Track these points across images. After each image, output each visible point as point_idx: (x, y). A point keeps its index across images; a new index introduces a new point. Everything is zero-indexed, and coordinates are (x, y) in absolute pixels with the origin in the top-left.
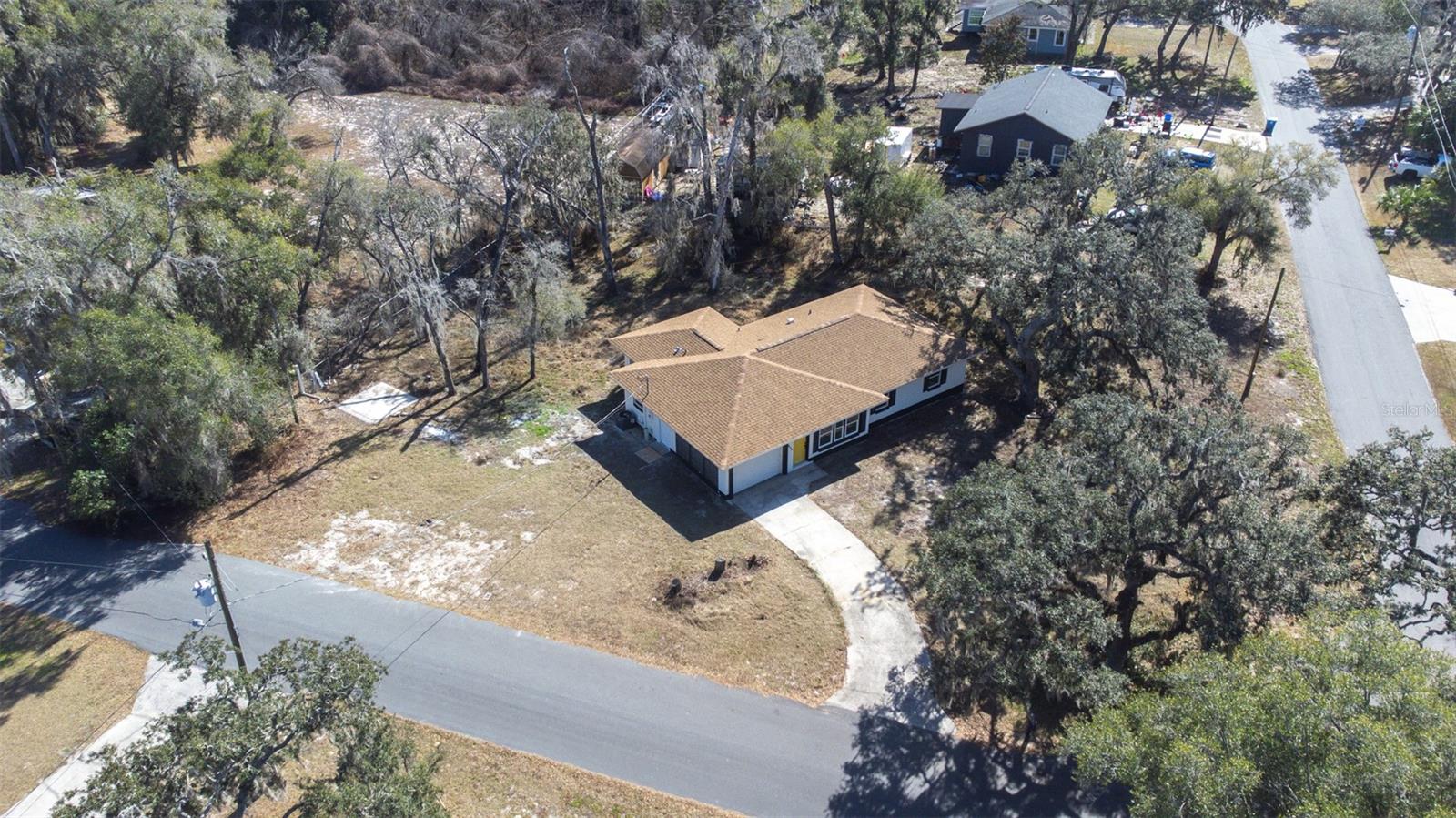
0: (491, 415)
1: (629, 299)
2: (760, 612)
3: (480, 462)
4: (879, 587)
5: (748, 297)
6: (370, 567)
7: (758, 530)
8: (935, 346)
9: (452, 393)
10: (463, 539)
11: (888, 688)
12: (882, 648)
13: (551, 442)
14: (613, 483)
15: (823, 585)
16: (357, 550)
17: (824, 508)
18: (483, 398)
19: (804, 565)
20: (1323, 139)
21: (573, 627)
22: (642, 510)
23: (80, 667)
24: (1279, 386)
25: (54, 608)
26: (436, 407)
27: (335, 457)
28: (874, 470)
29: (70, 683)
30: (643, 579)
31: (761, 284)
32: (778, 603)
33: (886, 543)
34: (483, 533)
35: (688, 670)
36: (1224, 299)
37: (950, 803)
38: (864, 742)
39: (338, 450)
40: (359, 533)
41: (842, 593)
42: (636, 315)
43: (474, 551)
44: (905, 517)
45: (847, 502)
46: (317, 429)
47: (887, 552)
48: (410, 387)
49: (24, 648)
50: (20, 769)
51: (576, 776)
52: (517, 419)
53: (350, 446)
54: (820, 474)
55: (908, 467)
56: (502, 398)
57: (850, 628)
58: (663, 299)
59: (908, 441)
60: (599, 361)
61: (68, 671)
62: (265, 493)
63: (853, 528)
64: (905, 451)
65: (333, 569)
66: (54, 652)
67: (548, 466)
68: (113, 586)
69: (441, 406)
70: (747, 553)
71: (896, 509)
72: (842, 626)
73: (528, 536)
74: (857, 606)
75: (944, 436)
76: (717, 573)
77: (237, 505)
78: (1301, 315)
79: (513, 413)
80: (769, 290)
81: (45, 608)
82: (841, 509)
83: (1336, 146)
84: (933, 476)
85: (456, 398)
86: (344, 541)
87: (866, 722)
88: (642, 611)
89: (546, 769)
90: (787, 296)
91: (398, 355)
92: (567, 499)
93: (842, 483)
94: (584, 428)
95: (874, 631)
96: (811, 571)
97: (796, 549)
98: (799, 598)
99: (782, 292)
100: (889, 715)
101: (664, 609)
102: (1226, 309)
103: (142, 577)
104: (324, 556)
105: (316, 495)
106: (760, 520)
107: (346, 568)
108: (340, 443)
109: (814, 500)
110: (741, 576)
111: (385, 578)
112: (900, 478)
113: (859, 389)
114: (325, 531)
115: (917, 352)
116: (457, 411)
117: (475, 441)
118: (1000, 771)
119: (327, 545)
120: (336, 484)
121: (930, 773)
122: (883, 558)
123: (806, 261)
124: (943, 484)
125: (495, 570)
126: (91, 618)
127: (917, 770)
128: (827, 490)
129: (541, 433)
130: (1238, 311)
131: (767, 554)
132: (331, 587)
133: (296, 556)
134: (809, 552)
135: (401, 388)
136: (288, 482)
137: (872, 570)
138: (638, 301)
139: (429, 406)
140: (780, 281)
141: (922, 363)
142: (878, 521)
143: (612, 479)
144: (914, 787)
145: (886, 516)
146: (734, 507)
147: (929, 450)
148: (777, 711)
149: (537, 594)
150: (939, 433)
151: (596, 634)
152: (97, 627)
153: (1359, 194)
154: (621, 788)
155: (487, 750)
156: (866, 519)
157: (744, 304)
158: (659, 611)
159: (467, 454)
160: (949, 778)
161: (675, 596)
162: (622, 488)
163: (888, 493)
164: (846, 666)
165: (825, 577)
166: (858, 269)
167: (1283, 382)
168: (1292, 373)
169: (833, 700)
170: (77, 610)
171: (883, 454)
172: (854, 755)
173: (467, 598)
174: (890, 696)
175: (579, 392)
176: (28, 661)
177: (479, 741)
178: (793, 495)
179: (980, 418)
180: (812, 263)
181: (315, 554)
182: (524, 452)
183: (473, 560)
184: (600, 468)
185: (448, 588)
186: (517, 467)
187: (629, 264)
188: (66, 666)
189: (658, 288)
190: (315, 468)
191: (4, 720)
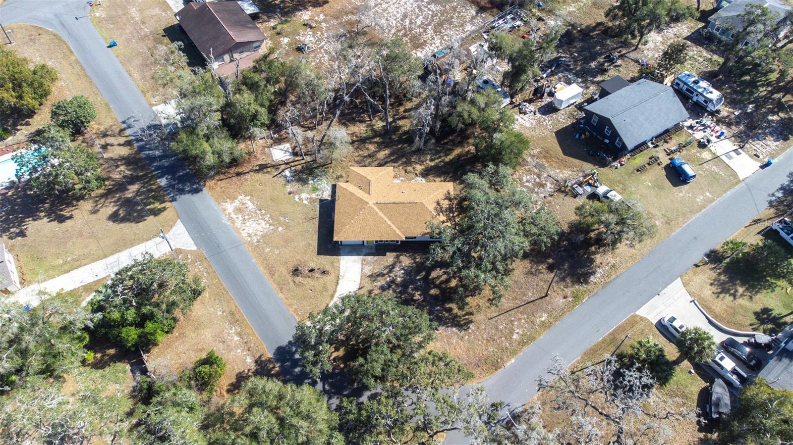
0: (307, 174)
1: (390, 138)
2: (312, 288)
3: (290, 193)
5: (428, 158)
6: (238, 218)
7: (338, 261)
9: (303, 159)
10: (264, 221)
13: (314, 196)
16: (238, 210)
17: (362, 264)
18: (311, 165)
19: (338, 280)
20: (786, 183)
21: (267, 266)
22: (315, 237)
23: (165, 213)
24: (558, 302)
25: (168, 192)
26: (295, 163)
27: (256, 170)
28: (390, 258)
29: (162, 216)
30: (294, 261)
32: (319, 288)
33: (365, 284)
34: (271, 221)
35: (280, 294)
39: (257, 168)
40: (243, 204)
41: (338, 294)
42: (385, 147)
43: (264, 226)
44: (379, 279)
45: (371, 265)
46: (259, 156)
47: (363, 287)
48: (294, 149)
49: (158, 200)
52: (313, 180)
53: (262, 168)
54: (373, 251)
55: (400, 262)
56: (316, 168)
58: (400, 144)
59: (410, 252)
61: (162, 213)
62: (230, 176)
63: (363, 275)
64: (406, 255)
65: (230, 214)
66: (163, 205)
67: (306, 205)
68: (182, 192)
70: (328, 268)
71: (380, 275)
72: (328, 305)
73: (280, 229)
76: (312, 270)
77: (222, 176)
78: (613, 277)
79: (313, 176)
81: (167, 190)
82: (366, 267)
83: (783, 192)
84: (404, 269)
85: (303, 161)
86: (238, 205)
88: (286, 271)
89: (232, 302)
92: (300, 220)
93: (376, 258)
94: (327, 194)
96: (338, 283)
97: (341, 273)
98: (326, 291)
99: (443, 161)
101: (291, 273)
103: (189, 192)
104: (230, 207)
105: (241, 183)
106: (342, 257)
107: (233, 215)
108: (260, 165)
109: (363, 259)
110: (317, 274)
111: (239, 224)
112: (394, 264)
113: (398, 233)
114: (236, 199)
115: (430, 225)
116: (299, 167)
117: (295, 183)
119: (233, 204)
120: (249, 182)
122: (359, 288)
124: (403, 274)
125: (264, 236)
126: (173, 200)
128: (369, 258)
129: (315, 189)
130: (592, 261)
131: (332, 271)
132: (225, 220)
133: (224, 204)
134: (343, 277)
135: (292, 148)
136: (238, 174)
137: (352, 291)
138: (392, 141)
139: (293, 161)
141: (428, 231)
142: (371, 276)
143: (318, 219)
145: (375, 275)
146: (339, 249)
147: (414, 259)
149: (267, 250)
150: (422, 254)
151: (270, 271)
152: (174, 203)
153: (743, 226)
156: (369, 273)
157: (423, 161)
158: (289, 273)
159: (289, 188)
161: (296, 272)
162: (317, 225)
163: (384, 268)
165: (338, 289)
167: (562, 300)
168: (570, 299)
170: (172, 195)
171: (398, 253)
173: (251, 242)
175: (338, 177)
176: (157, 205)
178: (359, 254)
182: (304, 196)
183: (262, 230)
184: (318, 213)
185: (250, 236)
186: (298, 200)
187: (406, 118)
189: (403, 137)
190: (248, 172)
191: (145, 220)
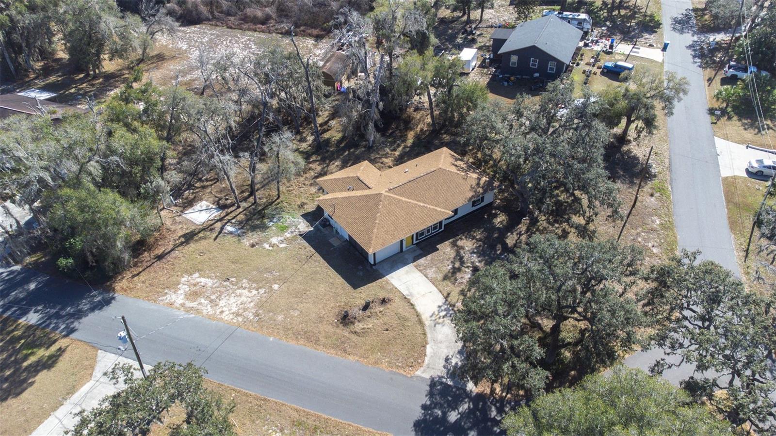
0: (258, 219)
1: (328, 151)
2: (386, 327)
3: (253, 246)
4: (444, 313)
5: (388, 150)
6: (200, 304)
7: (387, 282)
8: (478, 184)
9: (239, 207)
10: (244, 289)
11: (444, 367)
12: (443, 346)
13: (288, 235)
14: (318, 257)
15: (417, 312)
16: (194, 295)
17: (420, 271)
18: (254, 209)
19: (408, 301)
20: (693, 53)
21: (297, 335)
22: (332, 272)
23: (66, 356)
24: (651, 202)
25: (52, 326)
26: (231, 215)
27: (182, 244)
28: (446, 249)
29: (63, 363)
30: (331, 310)
31: (395, 142)
32: (395, 322)
33: (448, 289)
34: (254, 285)
35: (351, 358)
36: (629, 151)
37: (469, 425)
38: (431, 394)
39: (183, 240)
40: (195, 285)
41: (425, 317)
42: (331, 161)
43: (250, 295)
44: (459, 275)
45: (432, 267)
46: (173, 228)
47: (449, 294)
48: (218, 204)
49: (39, 346)
50: (42, 408)
51: (297, 411)
52: (271, 221)
53: (189, 237)
54: (419, 252)
55: (462, 248)
56: (263, 209)
57: (429, 335)
58: (345, 151)
59: (463, 233)
60: (312, 188)
61: (61, 358)
62: (149, 264)
63: (433, 281)
64: (461, 239)
65: (183, 305)
66: (54, 348)
67: (286, 248)
68: (79, 315)
69: (233, 214)
70: (382, 295)
71: (455, 271)
72: (425, 334)
73: (276, 287)
74: (432, 323)
75: (482, 230)
76: (366, 307)
77: (135, 271)
78: (667, 161)
79: (269, 218)
80: (399, 146)
81: (48, 325)
82: (428, 271)
83: (699, 58)
84: (473, 252)
85: (241, 210)
86: (187, 289)
87: (433, 384)
88: (330, 327)
89: (283, 408)
90: (408, 149)
91: (212, 185)
92: (295, 266)
93: (429, 257)
94: (304, 227)
95: (440, 337)
96: (412, 305)
97: (405, 293)
98: (406, 319)
99: (405, 147)
100: (444, 380)
101: (341, 326)
102: (629, 157)
103: (92, 310)
104: (178, 298)
105: (173, 265)
106: (388, 277)
107: (189, 304)
108: (184, 236)
109: (416, 266)
110: (377, 308)
111: (208, 309)
112: (458, 253)
113: (439, 209)
114: (178, 284)
115: (469, 188)
116: (241, 217)
117: (250, 234)
118: (493, 409)
119: (179, 292)
120: (183, 258)
121: (461, 410)
122: (446, 298)
123: (418, 129)
124: (479, 257)
125: (260, 305)
126: (70, 331)
127: (454, 408)
128: (422, 261)
129: (283, 229)
130: (636, 158)
131: (391, 296)
132: (182, 314)
133: (165, 298)
134: (411, 295)
135: (213, 204)
136: (160, 257)
137: (441, 304)
138: (333, 153)
139: (227, 214)
140: (404, 141)
141: (471, 194)
142: (445, 278)
143: (317, 255)
144: (453, 416)
145: (450, 275)
146: (376, 270)
147: (474, 238)
148: (391, 379)
149: (280, 318)
150: (479, 228)
151: (308, 339)
152: (72, 336)
153: (707, 87)
154: (318, 417)
155: (256, 398)
156: (440, 276)
157: (385, 155)
158: (338, 327)
159: (246, 242)
160: (470, 411)
161: (346, 319)
162: (322, 260)
163: (452, 262)
164: (425, 355)
165: (419, 308)
166: (445, 133)
167: (653, 199)
168: (658, 194)
169: (418, 373)
170: (63, 327)
171: (451, 240)
172: (426, 400)
173: (246, 321)
174: (445, 371)
175: (302, 206)
176: (42, 353)
177: (253, 393)
178: (405, 263)
179: (500, 219)
180: (422, 130)
181: (174, 296)
182: (274, 240)
183: (249, 300)
184: (312, 249)
185: (237, 315)
186: (271, 248)
187: (328, 130)
188: (60, 355)
189: (343, 145)
190: (172, 250)
191: (32, 383)
